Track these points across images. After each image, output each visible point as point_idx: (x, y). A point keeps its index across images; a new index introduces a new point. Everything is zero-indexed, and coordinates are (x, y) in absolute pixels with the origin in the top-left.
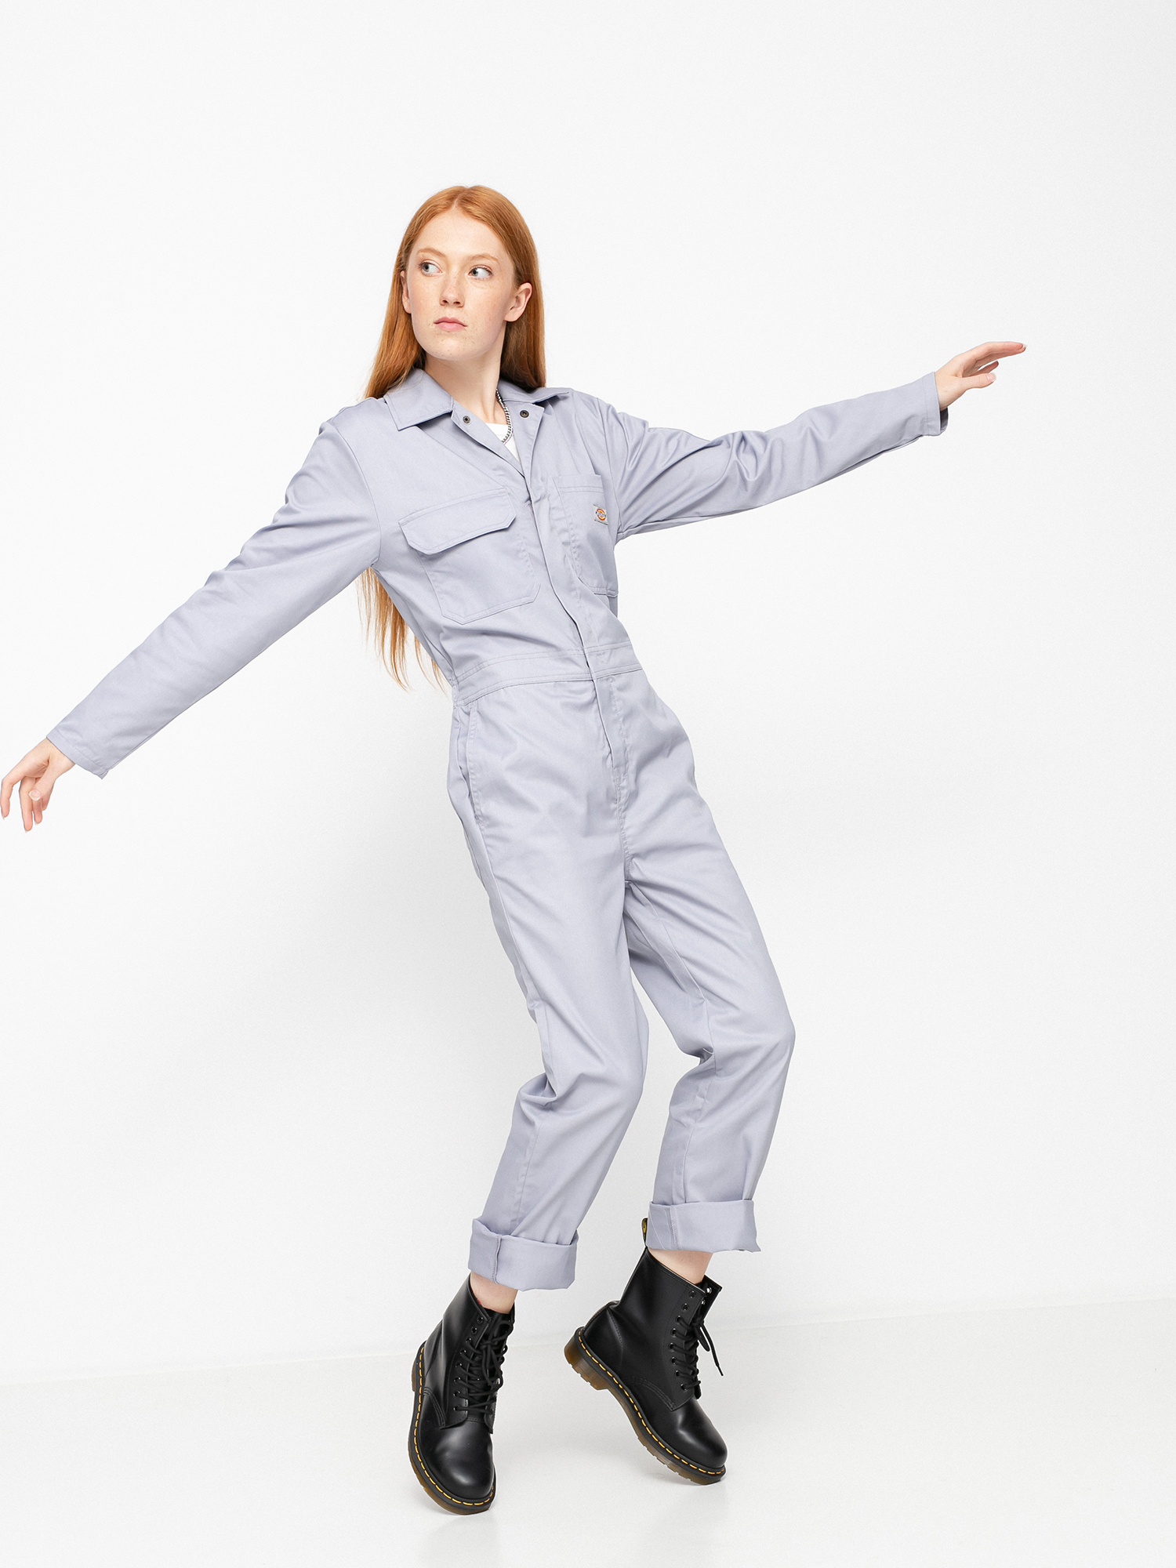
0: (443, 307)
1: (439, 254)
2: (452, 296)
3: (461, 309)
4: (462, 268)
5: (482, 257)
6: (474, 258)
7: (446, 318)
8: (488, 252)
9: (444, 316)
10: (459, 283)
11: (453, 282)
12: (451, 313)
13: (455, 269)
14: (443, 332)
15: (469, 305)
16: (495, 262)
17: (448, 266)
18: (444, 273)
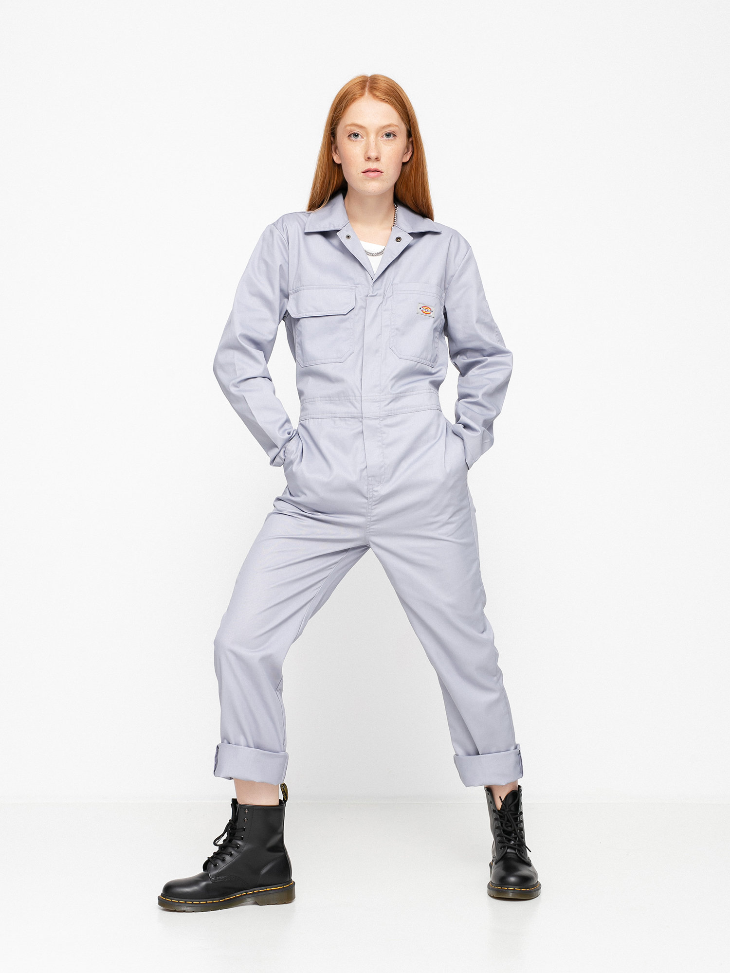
0: (367, 162)
1: (361, 127)
2: (373, 154)
3: (378, 162)
4: (377, 134)
5: (389, 126)
6: (384, 127)
7: (370, 169)
8: (392, 122)
9: (369, 167)
10: (376, 144)
11: (373, 144)
12: (373, 165)
13: (372, 137)
14: (368, 178)
15: (383, 159)
16: (397, 128)
17: (367, 134)
18: (365, 138)
